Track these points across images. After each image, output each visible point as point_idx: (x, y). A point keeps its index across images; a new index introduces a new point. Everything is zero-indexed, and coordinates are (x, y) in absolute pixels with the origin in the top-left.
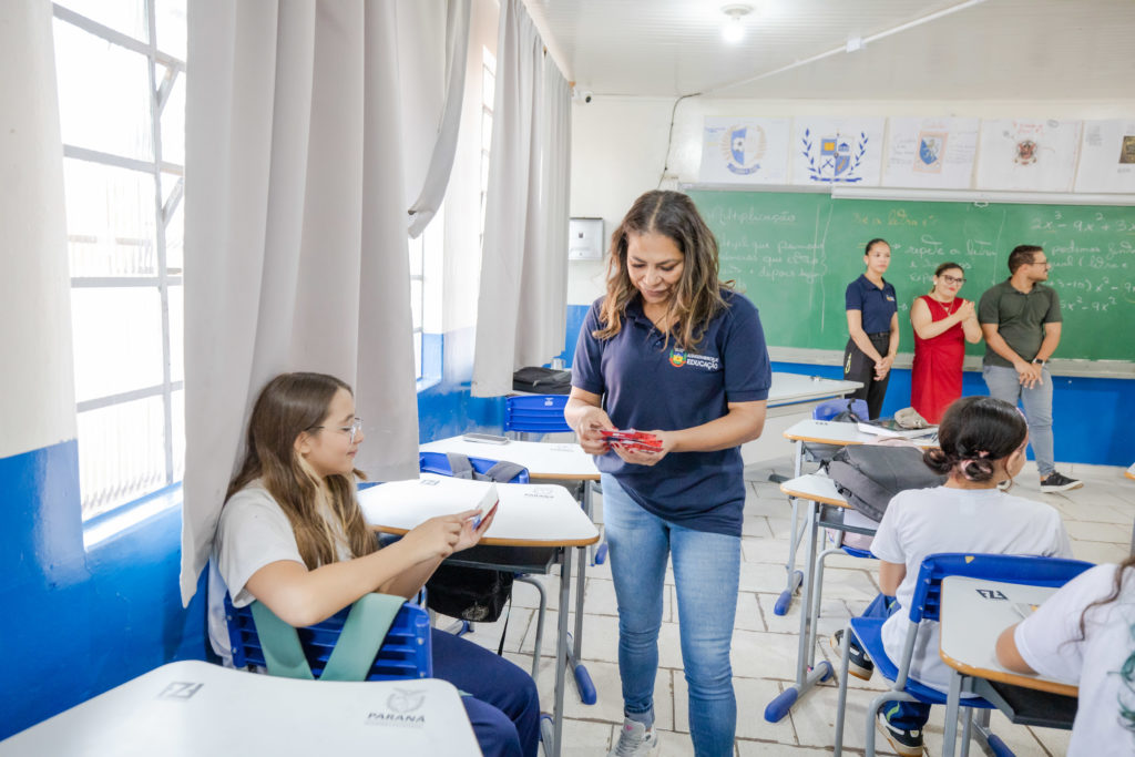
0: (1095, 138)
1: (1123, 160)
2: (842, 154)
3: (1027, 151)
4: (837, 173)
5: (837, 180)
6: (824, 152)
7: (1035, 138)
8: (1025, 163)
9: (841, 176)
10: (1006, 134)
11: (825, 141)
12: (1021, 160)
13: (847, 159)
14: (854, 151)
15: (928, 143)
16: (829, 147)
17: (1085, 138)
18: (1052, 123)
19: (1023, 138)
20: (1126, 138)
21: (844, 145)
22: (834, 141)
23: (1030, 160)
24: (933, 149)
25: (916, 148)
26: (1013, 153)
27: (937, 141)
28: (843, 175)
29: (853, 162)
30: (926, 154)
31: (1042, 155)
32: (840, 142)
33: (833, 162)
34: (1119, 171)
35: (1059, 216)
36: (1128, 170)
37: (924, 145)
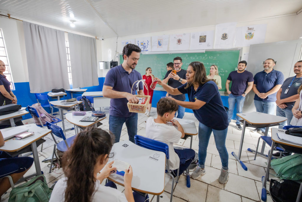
0: (193, 37)
1: (200, 42)
2: (144, 45)
3: (179, 41)
4: (144, 49)
5: (144, 51)
6: (141, 45)
7: (181, 38)
8: (179, 44)
9: (144, 50)
10: (175, 38)
11: (141, 43)
12: (178, 43)
13: (145, 46)
14: (146, 44)
15: (160, 41)
16: (142, 44)
17: (191, 37)
18: (184, 34)
19: (178, 38)
20: (200, 36)
21: (145, 43)
22: (143, 43)
23: (180, 43)
24: (161, 43)
25: (157, 43)
26: (176, 42)
27: (161, 40)
28: (145, 50)
29: (146, 47)
30: (160, 44)
31: (182, 42)
32: (144, 43)
33: (143, 47)
34: (200, 44)
35: (187, 56)
36: (201, 44)
37: (159, 42)
